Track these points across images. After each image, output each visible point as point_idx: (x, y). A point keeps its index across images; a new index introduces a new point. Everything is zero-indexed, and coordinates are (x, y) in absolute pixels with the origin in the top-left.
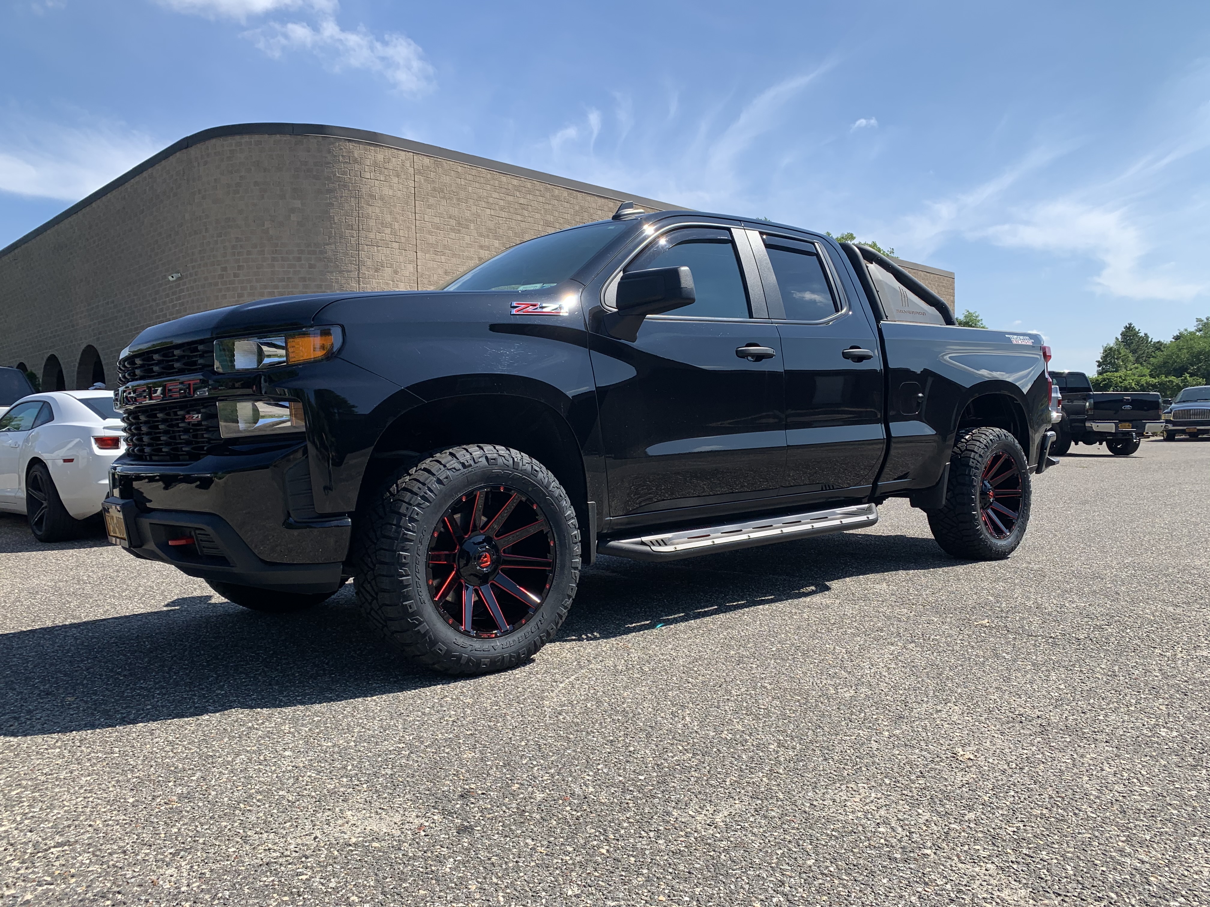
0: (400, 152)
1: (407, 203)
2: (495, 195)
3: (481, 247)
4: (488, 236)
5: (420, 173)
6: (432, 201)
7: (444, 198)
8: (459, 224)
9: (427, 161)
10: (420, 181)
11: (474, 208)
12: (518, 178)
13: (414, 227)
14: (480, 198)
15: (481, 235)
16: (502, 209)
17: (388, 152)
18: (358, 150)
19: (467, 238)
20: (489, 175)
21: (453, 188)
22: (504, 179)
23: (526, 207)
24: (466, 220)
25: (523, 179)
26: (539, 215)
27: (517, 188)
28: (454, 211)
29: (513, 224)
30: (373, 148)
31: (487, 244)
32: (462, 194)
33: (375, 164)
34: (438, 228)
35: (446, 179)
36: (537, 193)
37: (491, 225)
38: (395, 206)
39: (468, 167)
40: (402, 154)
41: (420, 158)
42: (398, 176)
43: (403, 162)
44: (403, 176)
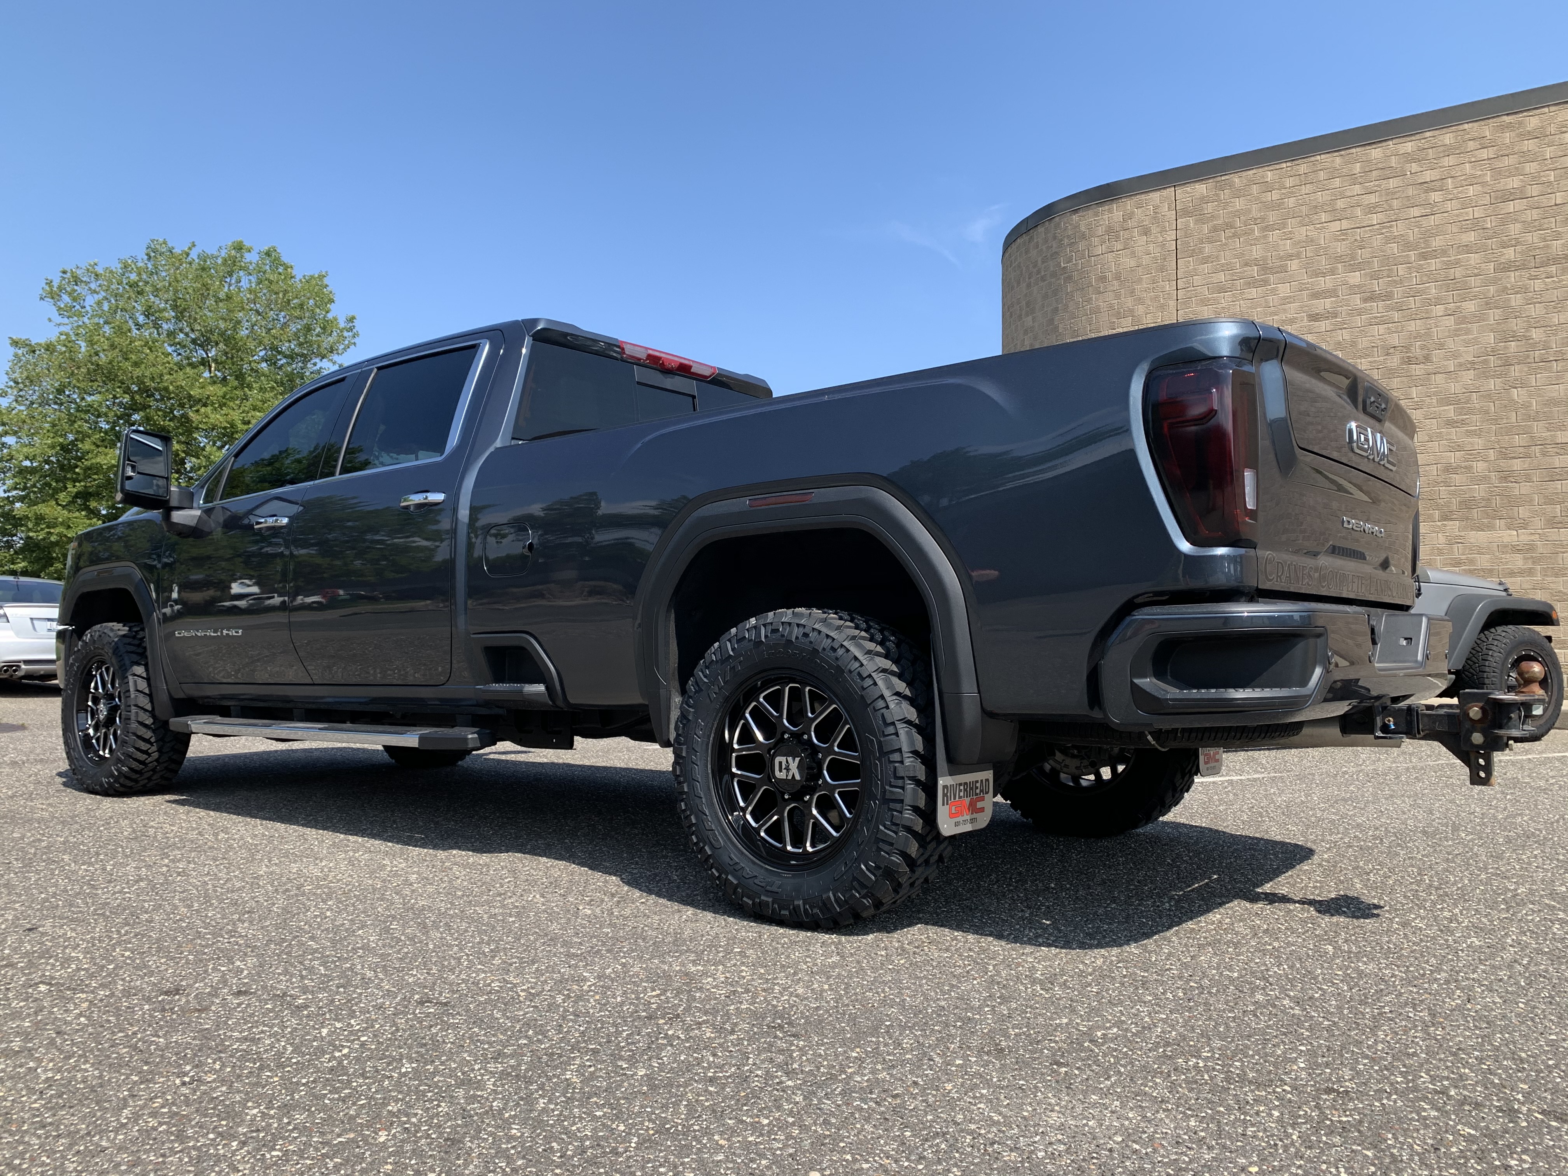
0: (1151, 195)
1: (1162, 269)
2: (1357, 189)
3: (1316, 295)
4: (1333, 272)
5: (1186, 213)
6: (1207, 249)
7: (1235, 235)
8: (1265, 269)
9: (1201, 189)
10: (1187, 226)
11: (1302, 232)
12: (1418, 137)
13: (1172, 303)
14: (1316, 209)
15: (1317, 274)
16: (1371, 209)
17: (1128, 204)
18: (1084, 220)
19: (1284, 290)
20: (1338, 160)
21: (1255, 214)
22: (1375, 153)
23: (1438, 184)
24: (1281, 258)
25: (1428, 134)
26: (1478, 188)
27: (1409, 158)
28: (1257, 252)
29: (1399, 229)
30: (1107, 207)
31: (1330, 285)
32: (1273, 217)
33: (1110, 230)
34: (1222, 289)
35: (1239, 204)
36: (1471, 145)
37: (1340, 248)
38: (1140, 281)
39: (1289, 164)
40: (1155, 197)
41: (1188, 189)
42: (1146, 232)
43: (1156, 207)
44: (1154, 229)
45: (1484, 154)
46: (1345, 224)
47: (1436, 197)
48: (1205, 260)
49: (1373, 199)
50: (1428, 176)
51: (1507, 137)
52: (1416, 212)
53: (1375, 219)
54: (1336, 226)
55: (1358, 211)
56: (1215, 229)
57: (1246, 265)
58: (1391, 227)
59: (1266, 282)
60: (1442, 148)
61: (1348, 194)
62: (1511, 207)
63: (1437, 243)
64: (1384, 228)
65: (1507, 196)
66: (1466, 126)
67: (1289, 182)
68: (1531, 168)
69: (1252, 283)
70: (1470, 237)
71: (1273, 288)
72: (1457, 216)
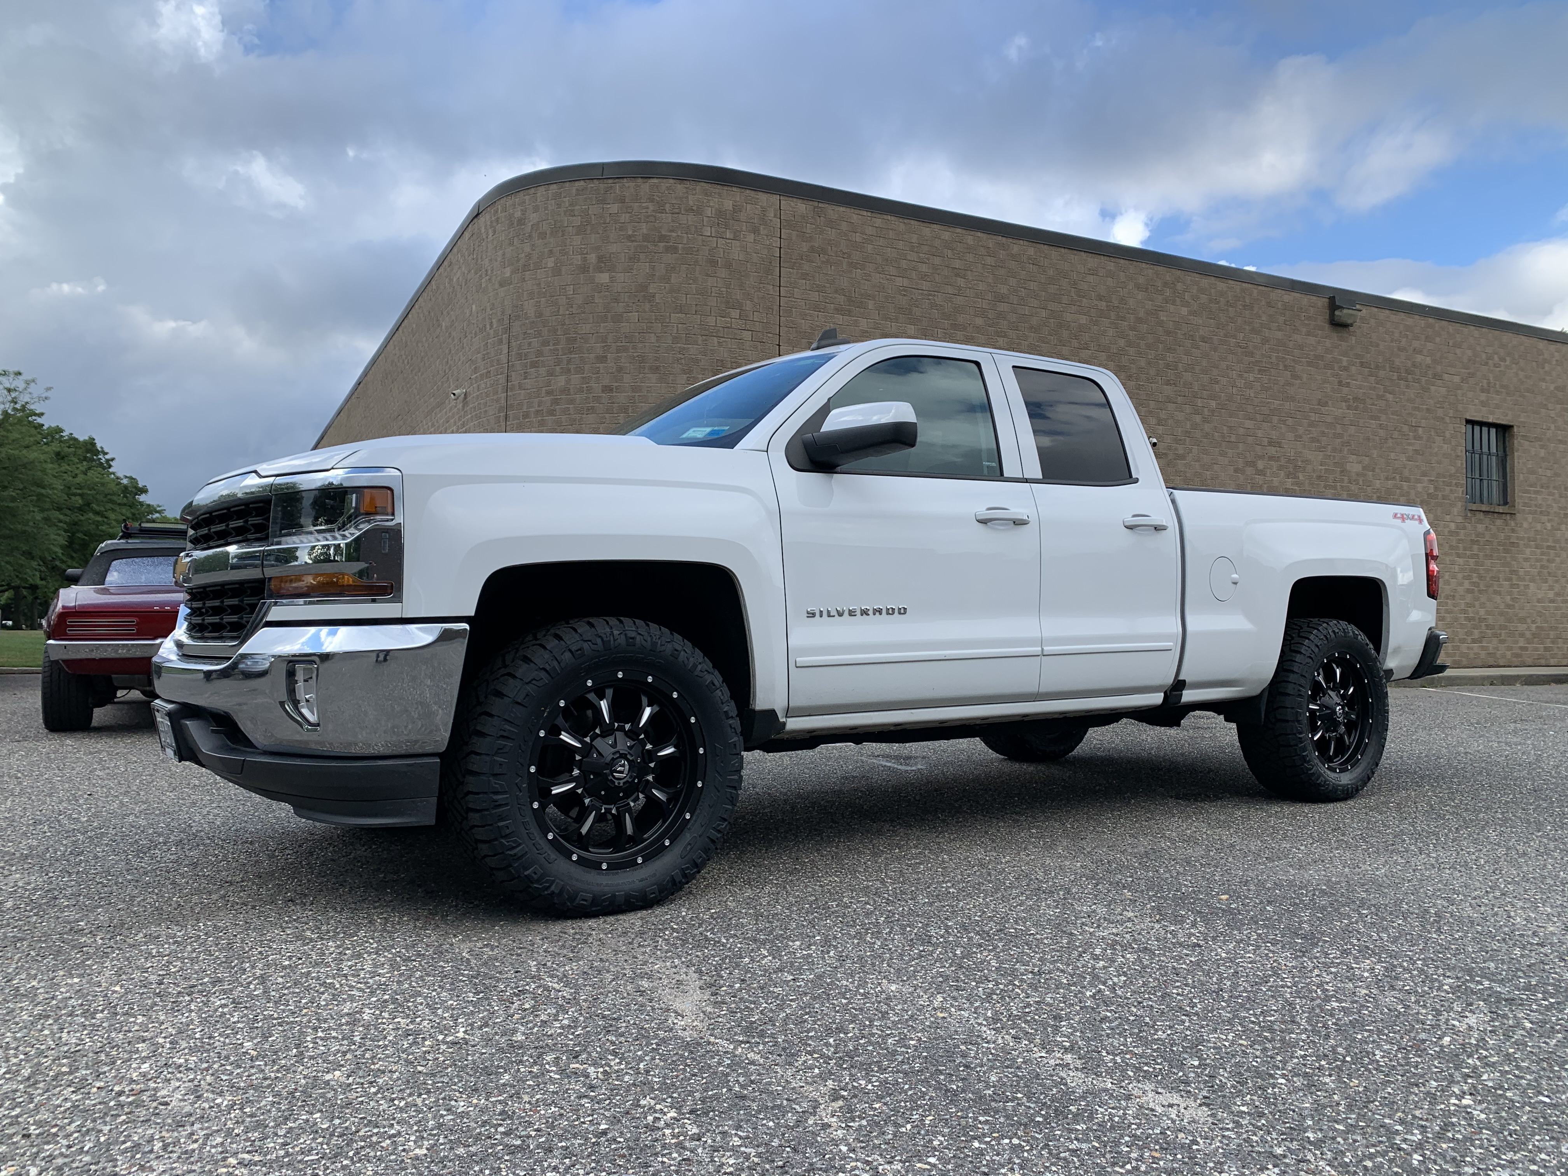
0: (759, 196)
1: (767, 271)
2: (914, 256)
5: (790, 226)
7: (827, 262)
8: (850, 301)
9: (801, 207)
10: (790, 238)
12: (951, 228)
16: (922, 276)
17: (739, 195)
19: (863, 322)
21: (843, 248)
23: (963, 273)
24: (862, 295)
25: (960, 231)
26: (985, 285)
27: (949, 244)
28: (843, 282)
30: (717, 190)
34: (816, 308)
38: (748, 277)
39: (869, 214)
40: (763, 198)
41: (792, 204)
42: (755, 231)
43: (764, 210)
44: (763, 231)
45: (989, 260)
46: (906, 282)
47: (961, 282)
48: (805, 276)
49: (924, 268)
50: (957, 264)
51: (1002, 254)
52: (950, 290)
53: (925, 285)
54: (899, 282)
55: (914, 275)
56: (812, 249)
57: (836, 292)
58: (934, 296)
59: (849, 313)
60: (965, 246)
61: (909, 258)
62: (1002, 307)
63: (961, 319)
64: (930, 295)
65: (1000, 298)
66: (979, 234)
67: (869, 230)
68: (1013, 282)
69: (839, 310)
70: (979, 321)
71: (856, 321)
72: (974, 302)
